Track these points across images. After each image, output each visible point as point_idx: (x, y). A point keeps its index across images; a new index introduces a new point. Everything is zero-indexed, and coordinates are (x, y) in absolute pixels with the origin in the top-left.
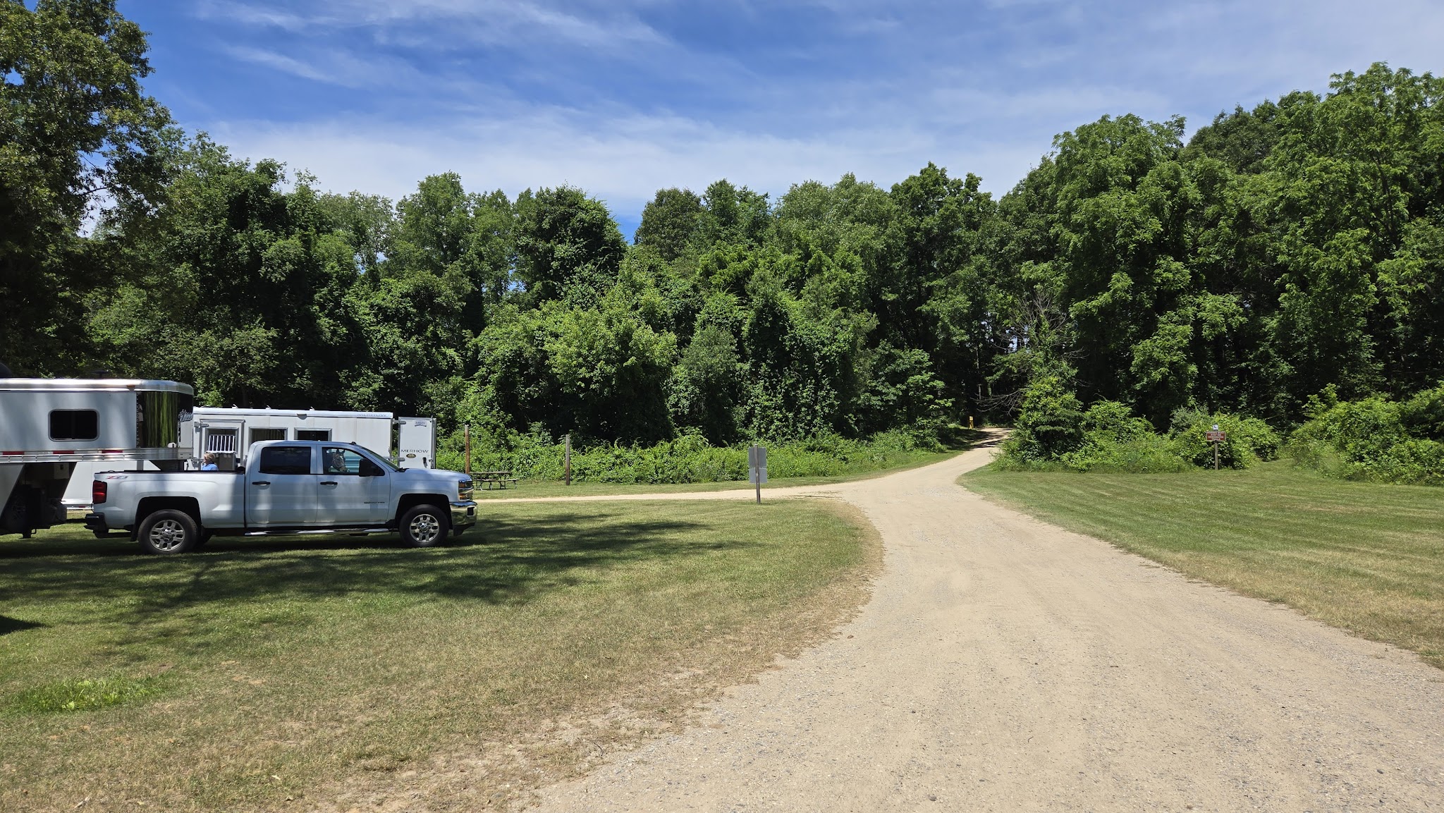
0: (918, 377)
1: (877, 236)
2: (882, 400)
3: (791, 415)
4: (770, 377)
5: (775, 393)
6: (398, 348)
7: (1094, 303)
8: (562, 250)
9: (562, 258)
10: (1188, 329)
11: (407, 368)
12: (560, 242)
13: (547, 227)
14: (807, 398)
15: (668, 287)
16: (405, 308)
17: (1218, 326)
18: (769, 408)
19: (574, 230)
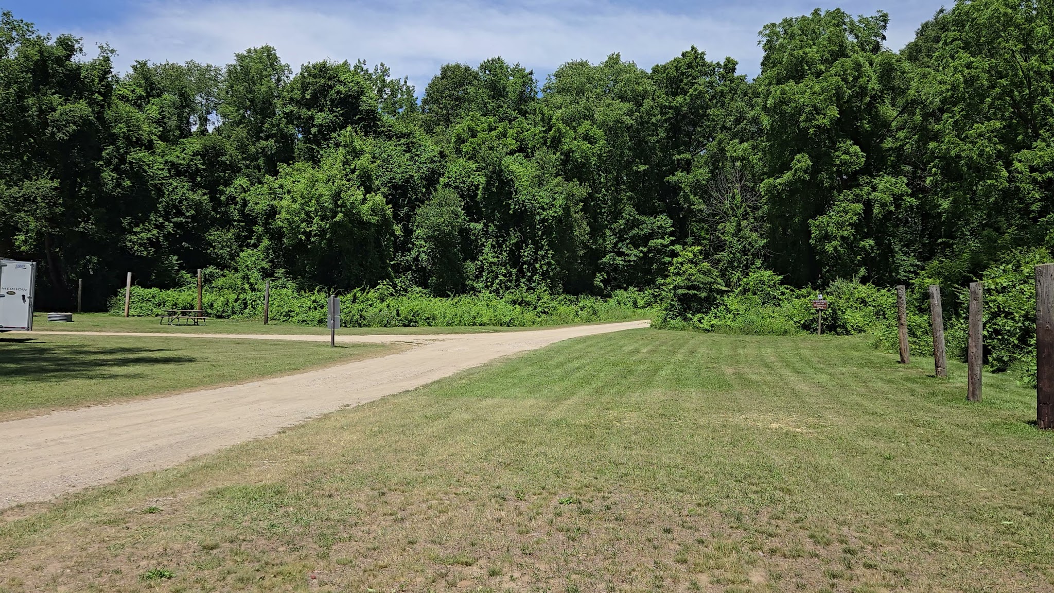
0: (660, 241)
1: (630, 113)
2: (625, 261)
3: (514, 271)
4: (497, 237)
5: (501, 251)
6: (186, 200)
7: (778, 180)
8: (321, 118)
9: (321, 125)
10: (859, 207)
11: (193, 217)
12: (321, 111)
13: (308, 97)
14: (528, 257)
15: (418, 153)
16: (195, 164)
17: (887, 206)
18: (494, 264)
19: (332, 101)
